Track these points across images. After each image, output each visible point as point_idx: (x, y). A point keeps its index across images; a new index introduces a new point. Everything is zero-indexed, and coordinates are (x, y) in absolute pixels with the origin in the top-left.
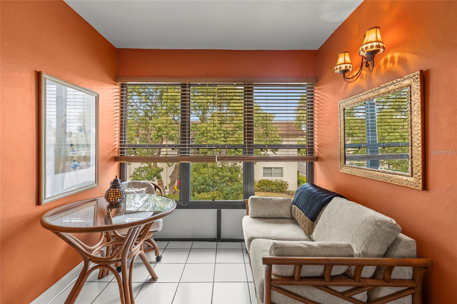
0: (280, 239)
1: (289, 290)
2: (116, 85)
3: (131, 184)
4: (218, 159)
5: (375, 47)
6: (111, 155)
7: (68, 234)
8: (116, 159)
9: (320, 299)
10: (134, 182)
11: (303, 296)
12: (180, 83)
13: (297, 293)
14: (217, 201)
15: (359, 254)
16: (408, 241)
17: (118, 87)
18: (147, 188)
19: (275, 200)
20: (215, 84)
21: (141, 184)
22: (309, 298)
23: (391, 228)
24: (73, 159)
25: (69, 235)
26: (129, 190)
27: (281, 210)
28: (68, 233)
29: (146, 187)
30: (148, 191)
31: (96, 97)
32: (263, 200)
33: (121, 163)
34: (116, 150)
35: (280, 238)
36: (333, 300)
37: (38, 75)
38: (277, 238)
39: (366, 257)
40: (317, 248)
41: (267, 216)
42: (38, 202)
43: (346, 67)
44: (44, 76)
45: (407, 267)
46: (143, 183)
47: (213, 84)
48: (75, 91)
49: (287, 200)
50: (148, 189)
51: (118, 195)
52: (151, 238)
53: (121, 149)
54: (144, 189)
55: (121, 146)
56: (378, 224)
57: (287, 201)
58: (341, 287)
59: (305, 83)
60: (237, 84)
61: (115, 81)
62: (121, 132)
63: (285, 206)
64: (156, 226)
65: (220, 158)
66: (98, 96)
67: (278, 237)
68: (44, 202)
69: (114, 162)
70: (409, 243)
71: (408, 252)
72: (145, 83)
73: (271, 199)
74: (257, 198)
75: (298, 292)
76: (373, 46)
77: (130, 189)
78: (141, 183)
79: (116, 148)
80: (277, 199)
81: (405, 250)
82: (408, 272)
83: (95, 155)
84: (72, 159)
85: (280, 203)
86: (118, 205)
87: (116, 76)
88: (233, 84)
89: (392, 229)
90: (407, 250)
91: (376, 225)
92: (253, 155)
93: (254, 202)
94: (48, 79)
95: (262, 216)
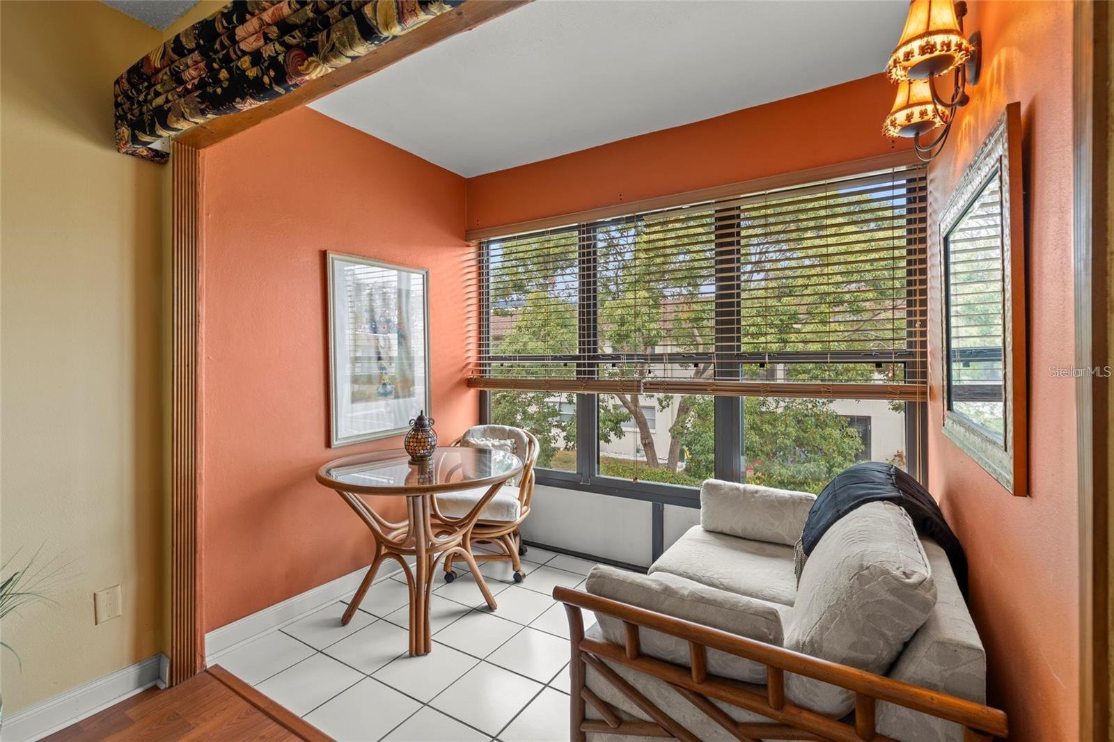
0: (721, 587)
1: (621, 675)
2: (468, 246)
3: (489, 430)
4: (645, 387)
5: (939, 47)
6: (460, 376)
7: (355, 497)
8: (470, 383)
9: (684, 716)
10: (494, 427)
11: (648, 697)
12: (576, 224)
13: (635, 686)
14: (642, 481)
15: (804, 644)
16: (951, 644)
17: (473, 249)
18: (513, 440)
19: (767, 496)
20: (637, 216)
21: (504, 433)
22: (660, 707)
23: (893, 591)
24: (383, 382)
25: (357, 498)
26: (482, 440)
27: (777, 523)
28: (356, 495)
29: (513, 438)
30: (515, 446)
31: (423, 276)
32: (735, 492)
33: (481, 391)
34: (470, 367)
35: (722, 584)
36: (716, 732)
37: (324, 255)
38: (716, 582)
39: (817, 657)
40: (682, 598)
41: (740, 532)
42: (328, 444)
43: (923, 113)
44: (331, 256)
45: (940, 719)
46: (510, 430)
47: (633, 217)
48: (383, 271)
49: (801, 500)
50: (515, 443)
51: (420, 442)
52: (509, 534)
53: (480, 365)
54: (508, 442)
55: (480, 358)
56: (863, 575)
57: (800, 503)
58: (739, 708)
59: (903, 168)
60: (691, 207)
61: (466, 241)
62: (480, 332)
63: (792, 516)
64: (505, 513)
65: (648, 386)
66: (427, 273)
67: (720, 580)
68: (335, 443)
69: (467, 388)
70: (956, 651)
71: (947, 674)
72: (510, 236)
73: (757, 492)
74: (721, 485)
75: (637, 685)
76: (935, 47)
77: (484, 439)
78: (504, 430)
79: (470, 363)
80: (773, 492)
81: (937, 668)
82: (945, 734)
83: (424, 375)
84: (380, 382)
85: (777, 504)
86: (422, 460)
87: (466, 231)
88: (681, 208)
89: (894, 595)
90: (945, 670)
91: (856, 577)
92: (739, 380)
93: (710, 494)
94: (337, 260)
95: (726, 530)
